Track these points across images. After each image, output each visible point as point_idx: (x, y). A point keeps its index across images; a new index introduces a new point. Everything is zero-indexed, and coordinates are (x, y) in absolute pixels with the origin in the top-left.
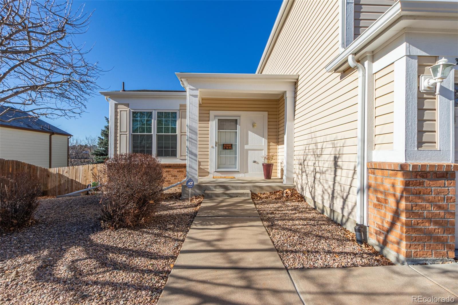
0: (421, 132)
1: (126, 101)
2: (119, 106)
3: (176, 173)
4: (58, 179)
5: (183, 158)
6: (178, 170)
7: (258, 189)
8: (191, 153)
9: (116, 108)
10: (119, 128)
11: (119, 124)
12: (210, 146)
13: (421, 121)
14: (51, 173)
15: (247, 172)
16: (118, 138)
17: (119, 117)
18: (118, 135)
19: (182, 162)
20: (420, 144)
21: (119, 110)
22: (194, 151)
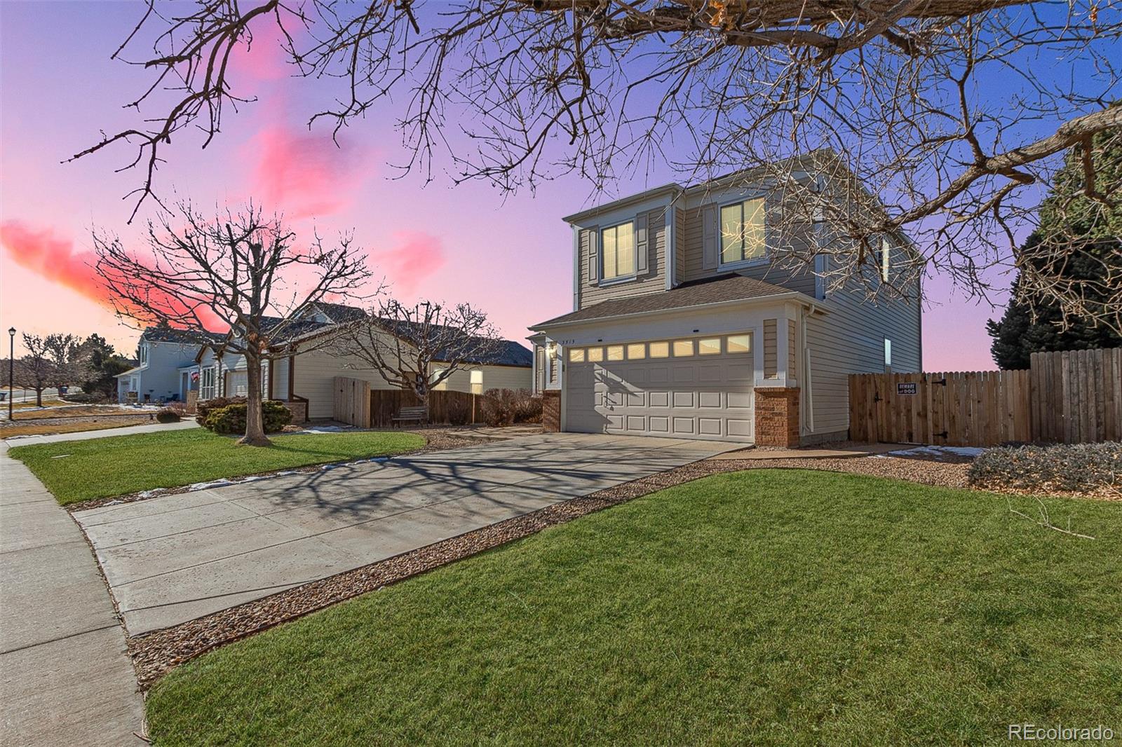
0: (552, 376)
13: (552, 371)
20: (551, 381)
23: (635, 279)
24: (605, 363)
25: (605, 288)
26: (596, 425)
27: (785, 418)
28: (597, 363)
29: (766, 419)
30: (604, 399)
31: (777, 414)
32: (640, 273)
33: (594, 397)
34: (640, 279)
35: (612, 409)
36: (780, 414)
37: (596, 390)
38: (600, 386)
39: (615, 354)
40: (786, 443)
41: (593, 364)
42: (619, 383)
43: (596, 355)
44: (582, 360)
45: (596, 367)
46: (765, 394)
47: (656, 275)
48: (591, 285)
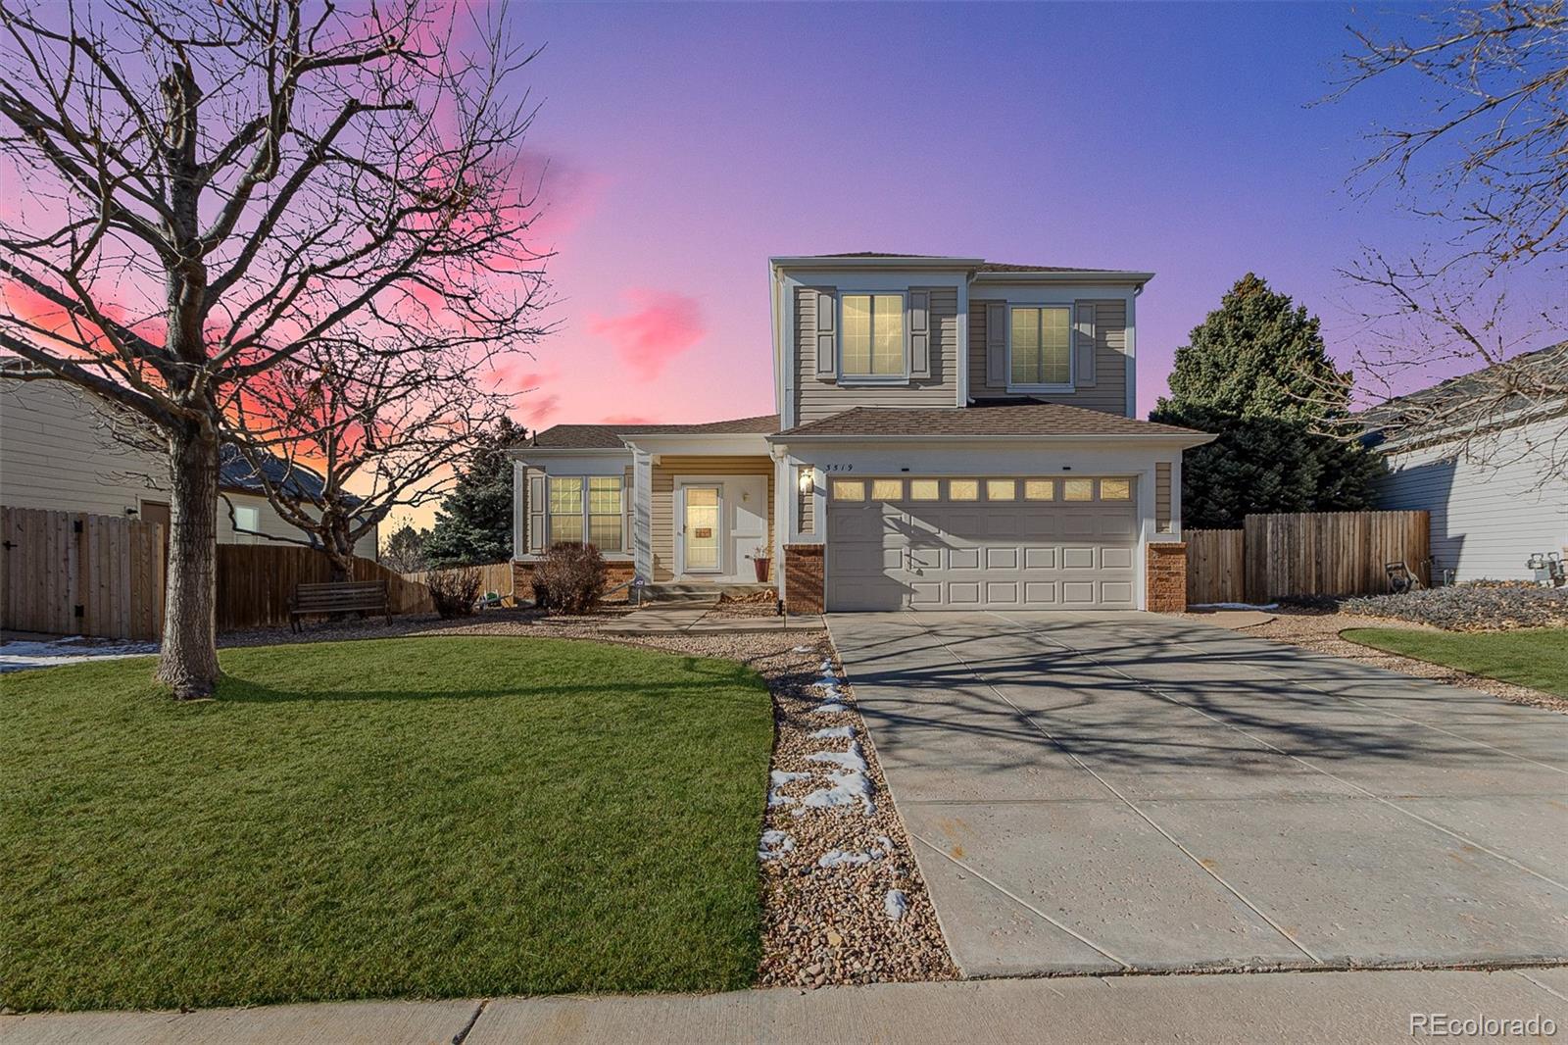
0: (801, 521)
1: (539, 463)
2: (529, 471)
3: (621, 577)
4: (416, 593)
5: (630, 552)
6: (625, 571)
7: (733, 591)
8: (640, 542)
9: (525, 475)
10: (529, 505)
11: (529, 500)
12: (674, 533)
13: (801, 512)
14: (406, 582)
15: (735, 573)
16: (529, 522)
17: (529, 488)
18: (529, 516)
19: (630, 559)
20: (800, 530)
21: (529, 477)
22: (645, 540)
23: (907, 383)
24: (906, 504)
25: (847, 387)
26: (887, 598)
27: (1183, 578)
28: (891, 502)
29: (1161, 580)
30: (905, 560)
31: (1173, 574)
32: (915, 376)
33: (882, 556)
34: (914, 384)
35: (920, 573)
36: (1178, 574)
37: (885, 546)
38: (893, 539)
39: (925, 490)
40: (1184, 607)
41: (880, 504)
42: (933, 534)
43: (887, 490)
44: (862, 497)
45: (887, 508)
46: (1160, 550)
47: (942, 383)
48: (821, 381)
